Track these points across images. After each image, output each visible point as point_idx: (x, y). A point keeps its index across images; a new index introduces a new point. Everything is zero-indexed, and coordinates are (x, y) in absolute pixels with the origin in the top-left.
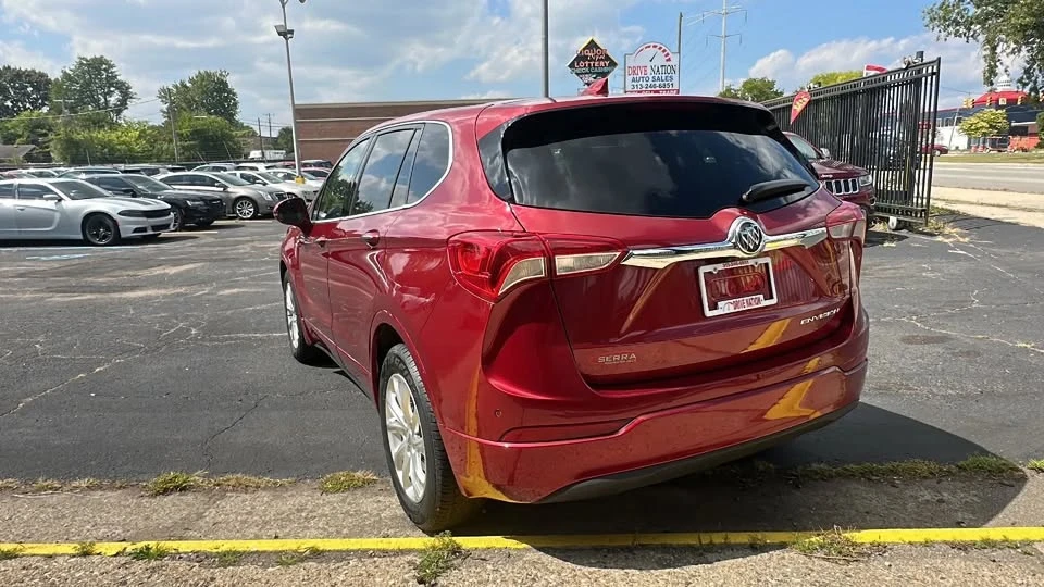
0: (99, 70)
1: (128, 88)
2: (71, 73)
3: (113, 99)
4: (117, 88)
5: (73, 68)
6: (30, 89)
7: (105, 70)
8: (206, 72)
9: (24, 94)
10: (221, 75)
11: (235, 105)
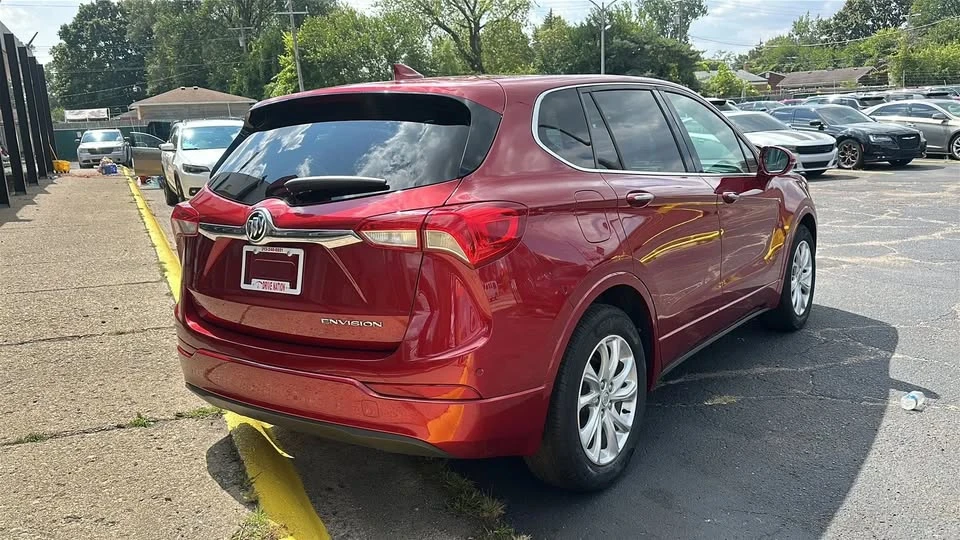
9: (887, 11)
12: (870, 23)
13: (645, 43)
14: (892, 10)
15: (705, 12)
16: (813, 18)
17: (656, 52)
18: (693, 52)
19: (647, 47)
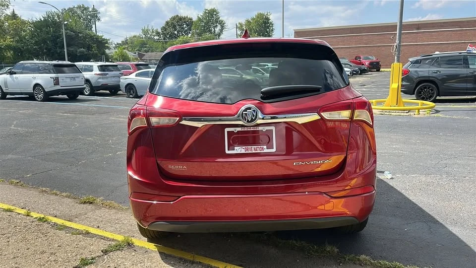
0: (212, 15)
1: (224, 23)
2: (201, 17)
3: (217, 30)
4: (220, 24)
5: (202, 14)
6: (185, 26)
7: (215, 15)
8: (260, 13)
9: (182, 28)
10: (267, 15)
11: (272, 30)
12: (176, 32)
13: (79, 33)
14: (184, 28)
15: (99, 20)
16: (150, 28)
17: (85, 38)
18: (104, 39)
19: (80, 35)
